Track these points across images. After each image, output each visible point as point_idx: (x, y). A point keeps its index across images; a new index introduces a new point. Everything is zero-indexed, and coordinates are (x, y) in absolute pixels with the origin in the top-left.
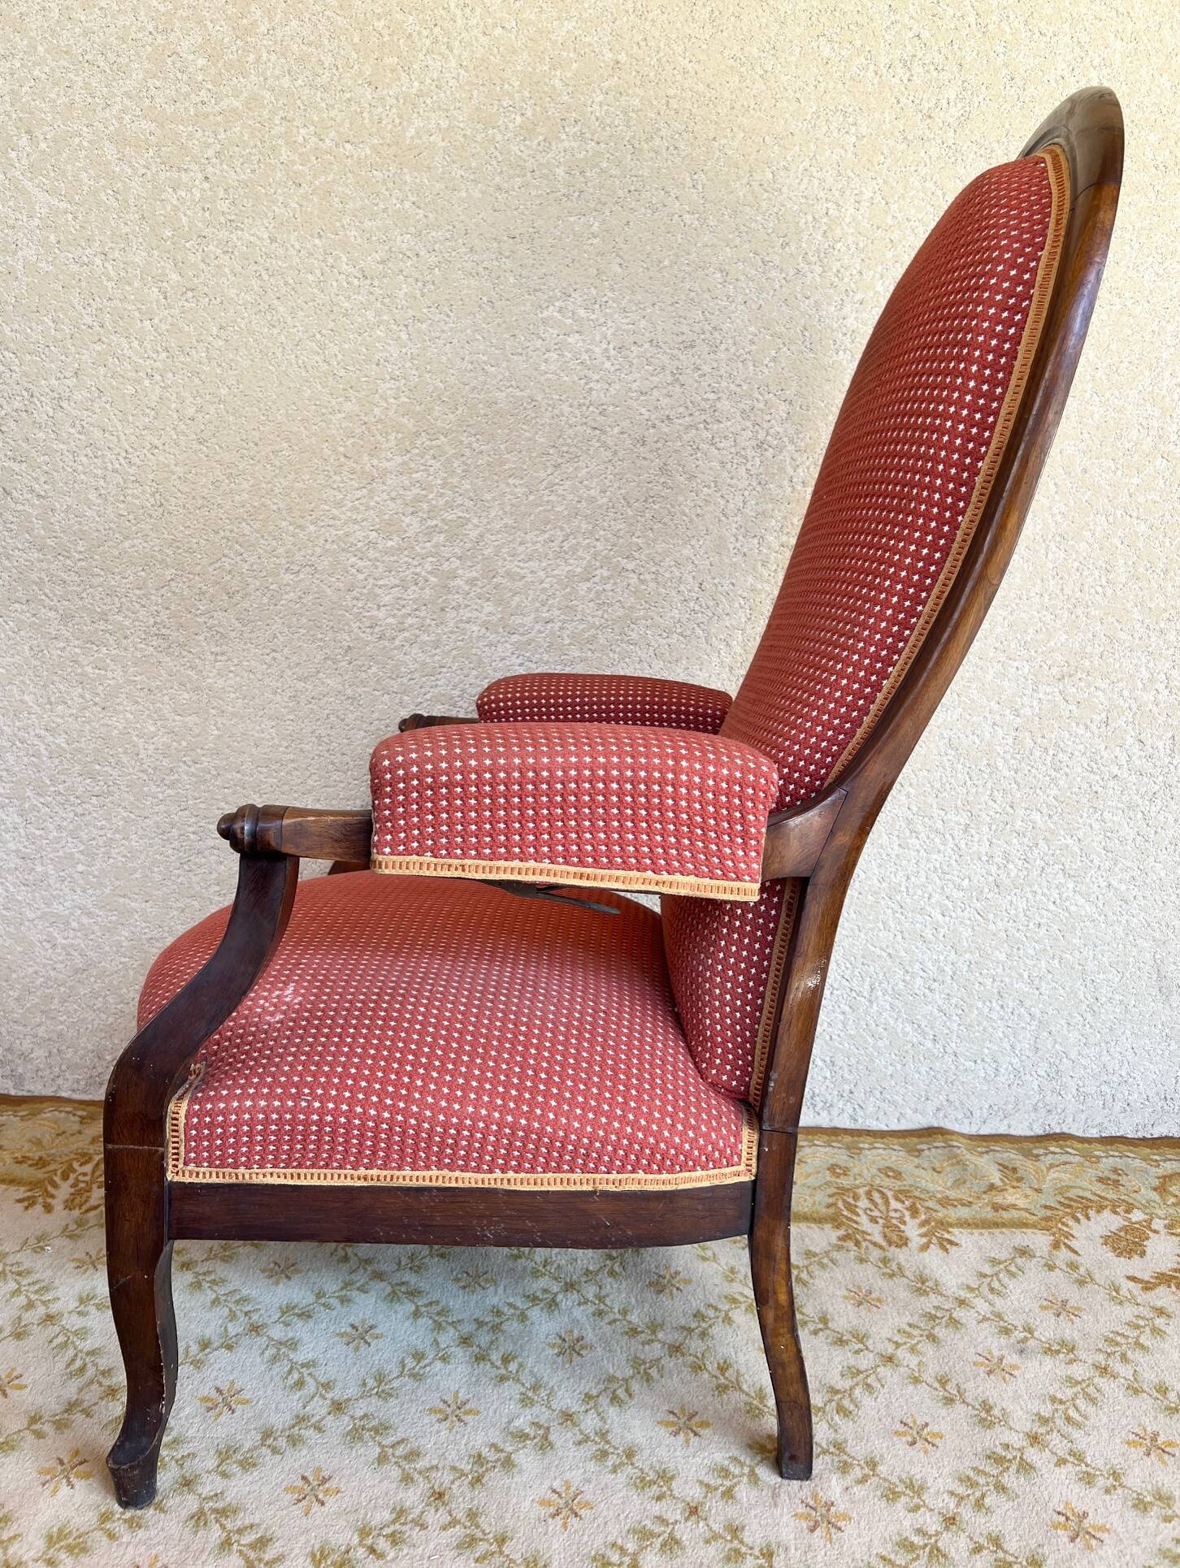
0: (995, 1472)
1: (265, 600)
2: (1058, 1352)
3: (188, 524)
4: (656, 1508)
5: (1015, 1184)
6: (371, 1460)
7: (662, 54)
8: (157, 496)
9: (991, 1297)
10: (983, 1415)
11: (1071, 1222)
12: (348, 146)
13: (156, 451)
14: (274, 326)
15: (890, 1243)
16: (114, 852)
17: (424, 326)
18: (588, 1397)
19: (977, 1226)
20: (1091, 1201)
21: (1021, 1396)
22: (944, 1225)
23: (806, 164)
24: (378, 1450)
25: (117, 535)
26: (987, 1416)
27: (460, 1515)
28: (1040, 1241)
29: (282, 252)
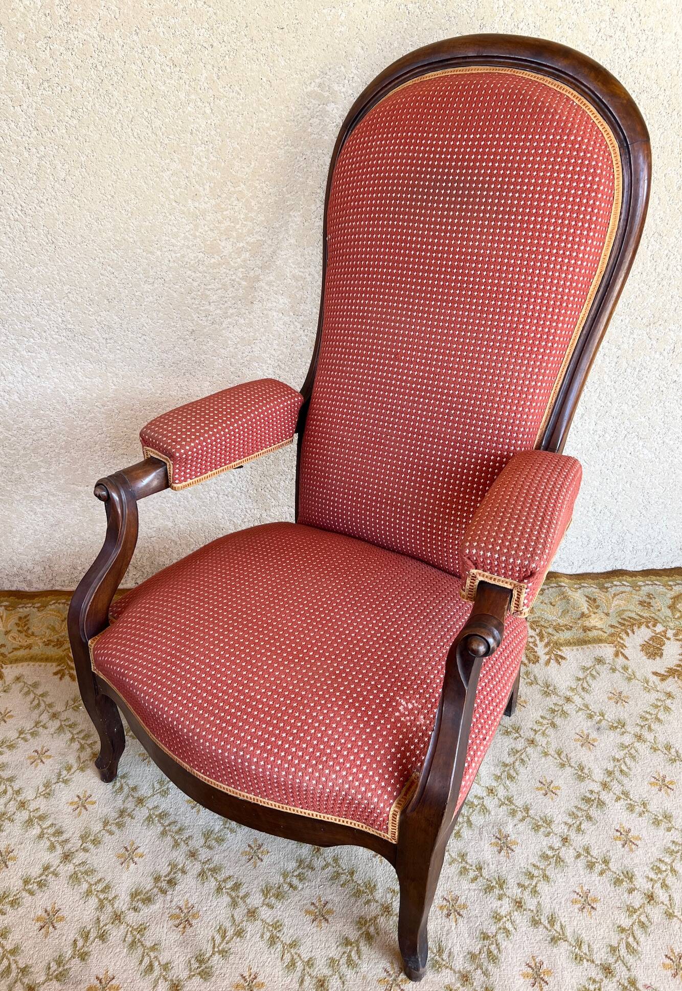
0: (586, 808)
1: (134, 303)
2: (616, 727)
3: (74, 255)
5: (596, 611)
8: (49, 237)
9: (583, 693)
10: (580, 773)
14: (112, 107)
15: (529, 661)
16: (62, 460)
19: (576, 645)
20: (635, 619)
21: (598, 759)
22: (558, 645)
28: (609, 652)
29: (110, 47)
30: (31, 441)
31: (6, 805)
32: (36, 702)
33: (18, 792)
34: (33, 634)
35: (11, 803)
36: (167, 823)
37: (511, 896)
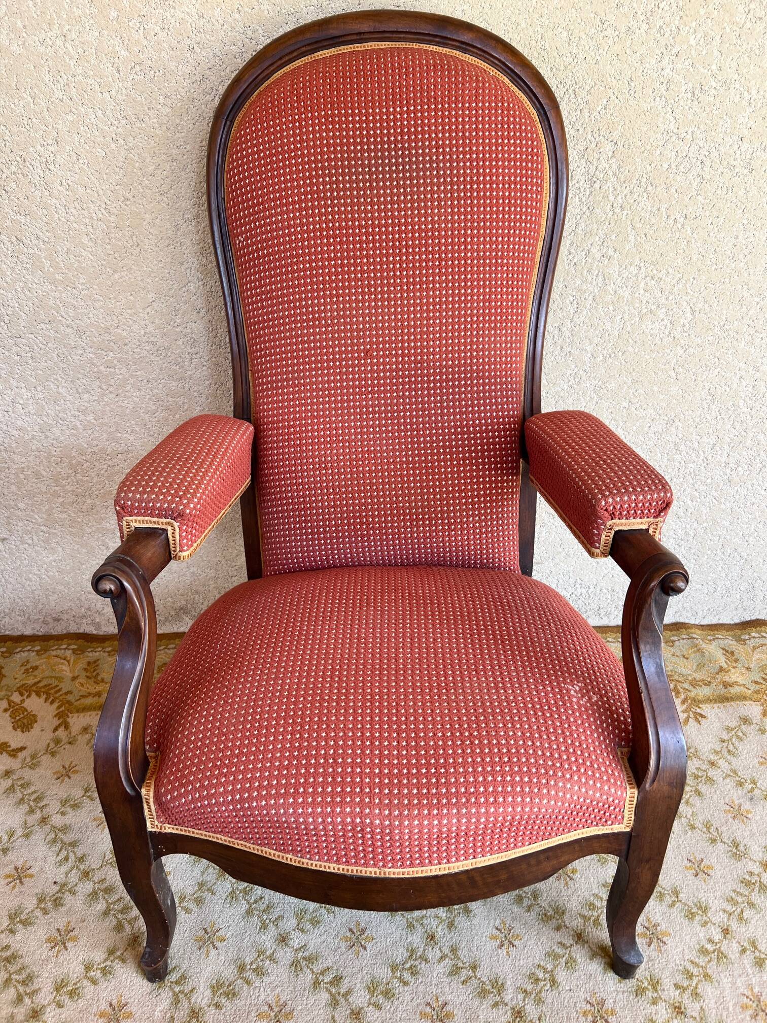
0: (747, 893)
4: (558, 936)
5: (735, 665)
8: (134, 238)
9: (729, 757)
10: (734, 850)
13: (128, 203)
19: (716, 702)
21: (754, 835)
22: (696, 702)
25: (108, 270)
26: (737, 851)
27: (446, 951)
28: (755, 711)
29: (209, 26)
31: (67, 874)
33: (81, 859)
34: (103, 681)
35: (74, 871)
36: (252, 901)
37: (667, 999)
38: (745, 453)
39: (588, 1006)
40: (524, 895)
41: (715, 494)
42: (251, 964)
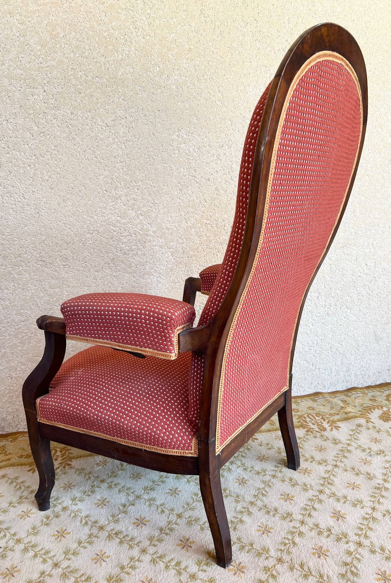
0: (379, 492)
1: (81, 245)
2: (380, 454)
3: (49, 219)
4: (292, 524)
5: (348, 405)
6: (199, 530)
7: (205, 46)
8: (36, 210)
11: (368, 414)
12: (97, 78)
14: (75, 145)
15: (321, 430)
16: (32, 341)
17: (130, 143)
18: (255, 496)
19: (343, 421)
20: (370, 407)
21: (376, 469)
23: (255, 83)
24: (199, 526)
25: (22, 225)
26: (369, 477)
28: (362, 421)
30: (14, 330)
31: (7, 543)
32: (18, 486)
33: (14, 535)
35: (10, 541)
36: (122, 537)
37: (353, 541)
38: (332, 300)
39: (314, 550)
40: (270, 510)
41: (323, 321)
42: (128, 565)
